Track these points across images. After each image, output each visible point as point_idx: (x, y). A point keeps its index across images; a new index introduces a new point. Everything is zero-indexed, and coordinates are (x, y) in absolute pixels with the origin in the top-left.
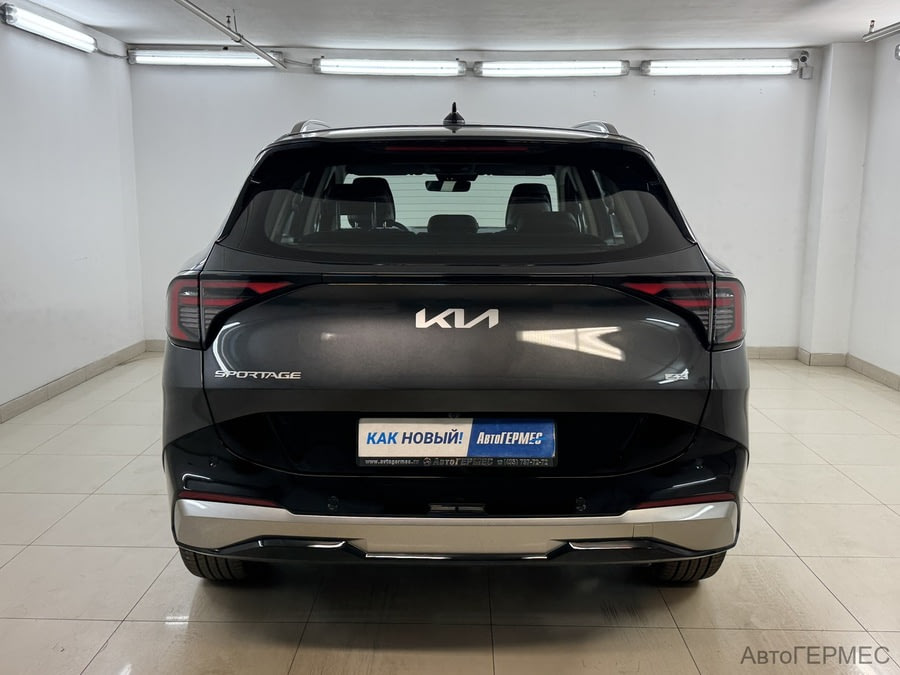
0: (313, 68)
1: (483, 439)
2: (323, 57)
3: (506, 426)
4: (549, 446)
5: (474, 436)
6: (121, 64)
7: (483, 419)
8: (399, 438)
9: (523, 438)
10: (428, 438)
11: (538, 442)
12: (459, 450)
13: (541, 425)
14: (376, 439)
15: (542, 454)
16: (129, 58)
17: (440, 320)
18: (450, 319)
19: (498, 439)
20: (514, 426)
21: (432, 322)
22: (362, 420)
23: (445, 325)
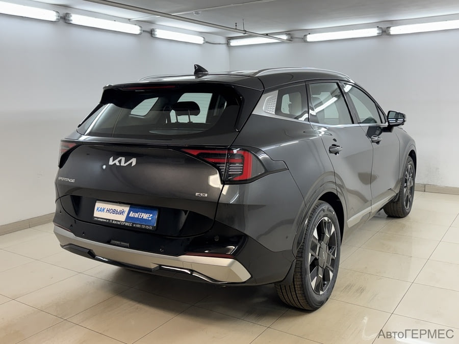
0: (304, 40)
1: (132, 215)
2: (309, 34)
3: (140, 210)
4: (154, 221)
5: (129, 213)
6: (224, 47)
7: (134, 206)
8: (105, 210)
9: (145, 216)
10: (115, 212)
11: (150, 219)
12: (122, 218)
13: (152, 211)
14: (99, 210)
15: (151, 224)
16: (228, 44)
17: (116, 162)
18: (120, 162)
19: (136, 215)
20: (144, 210)
21: (114, 162)
22: (97, 201)
23: (118, 164)
